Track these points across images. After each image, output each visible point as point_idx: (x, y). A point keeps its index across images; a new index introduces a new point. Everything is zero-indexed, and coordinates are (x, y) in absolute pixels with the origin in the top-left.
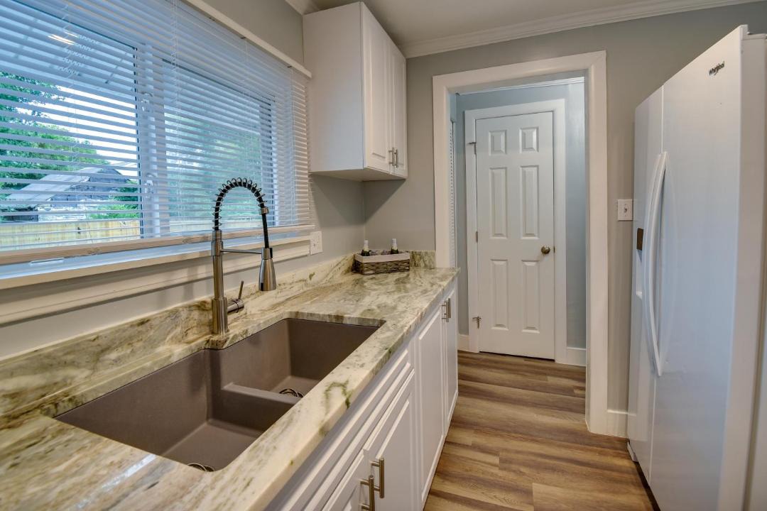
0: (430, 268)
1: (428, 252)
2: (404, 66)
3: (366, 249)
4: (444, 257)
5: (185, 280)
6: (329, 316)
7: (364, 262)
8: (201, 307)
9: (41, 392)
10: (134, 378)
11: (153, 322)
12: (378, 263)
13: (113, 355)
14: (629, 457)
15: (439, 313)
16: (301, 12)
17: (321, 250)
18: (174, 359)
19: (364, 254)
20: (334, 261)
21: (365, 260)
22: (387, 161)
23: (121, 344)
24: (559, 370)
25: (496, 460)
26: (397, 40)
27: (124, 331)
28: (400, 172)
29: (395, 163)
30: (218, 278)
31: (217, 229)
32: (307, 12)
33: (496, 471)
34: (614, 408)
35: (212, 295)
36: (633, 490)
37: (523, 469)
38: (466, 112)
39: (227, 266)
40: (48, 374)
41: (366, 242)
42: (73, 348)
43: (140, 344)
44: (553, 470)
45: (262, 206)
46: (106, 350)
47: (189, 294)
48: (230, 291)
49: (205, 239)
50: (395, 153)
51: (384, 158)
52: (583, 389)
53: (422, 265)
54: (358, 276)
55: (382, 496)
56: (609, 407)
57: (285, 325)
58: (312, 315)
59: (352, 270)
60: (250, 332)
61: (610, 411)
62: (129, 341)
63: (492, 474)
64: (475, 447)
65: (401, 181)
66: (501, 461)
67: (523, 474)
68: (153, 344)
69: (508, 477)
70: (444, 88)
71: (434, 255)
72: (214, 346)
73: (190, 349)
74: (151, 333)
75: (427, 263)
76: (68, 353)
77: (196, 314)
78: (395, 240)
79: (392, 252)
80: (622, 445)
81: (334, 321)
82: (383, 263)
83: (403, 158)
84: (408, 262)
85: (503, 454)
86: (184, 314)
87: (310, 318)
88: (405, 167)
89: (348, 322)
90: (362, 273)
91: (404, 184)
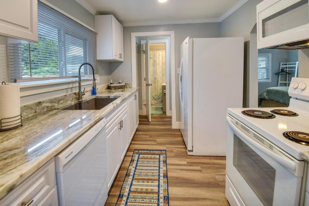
0: (130, 87)
1: (130, 83)
2: (122, 29)
3: (112, 82)
4: (134, 85)
5: (71, 87)
6: (106, 96)
7: (112, 86)
8: (75, 94)
9: (51, 107)
10: (66, 107)
11: (67, 96)
12: (116, 86)
13: (61, 102)
14: (180, 132)
15: (133, 98)
16: (94, 15)
17: (99, 82)
18: (72, 104)
19: (111, 83)
20: (103, 85)
21: (112, 85)
22: (118, 57)
23: (62, 100)
24: (168, 117)
25: (148, 136)
26: (120, 21)
27: (63, 97)
28: (122, 60)
29: (121, 58)
30: (80, 87)
31: (79, 74)
32: (96, 15)
33: (148, 138)
34: (178, 121)
35: (78, 91)
36: (180, 137)
37: (155, 137)
38: (141, 41)
39: (82, 84)
40: (52, 104)
41: (112, 80)
42: (55, 99)
43: (65, 100)
44: (162, 136)
45: (93, 69)
46: (60, 100)
47: (72, 91)
48: (82, 90)
49: (76, 77)
50: (121, 55)
51: (118, 56)
52: (171, 120)
53: (128, 87)
54: (109, 90)
55: (122, 127)
56: (176, 121)
57: (94, 100)
58: (101, 97)
59: (107, 89)
60: (87, 100)
61: (177, 122)
62: (63, 99)
63: (147, 139)
64: (143, 135)
65: (122, 62)
66: (150, 136)
67: (155, 138)
68: (67, 101)
69: (151, 139)
70: (134, 36)
71: (132, 84)
72: (80, 103)
73: (75, 103)
74: (67, 98)
75: (130, 86)
76: (54, 100)
77: (74, 95)
78: (120, 80)
79: (119, 83)
80: (179, 130)
81: (107, 98)
82: (117, 86)
83: (123, 56)
84: (124, 86)
85: (150, 135)
86: (72, 95)
87: (101, 98)
88: (123, 58)
89: (111, 98)
90: (111, 89)
91: (123, 63)
